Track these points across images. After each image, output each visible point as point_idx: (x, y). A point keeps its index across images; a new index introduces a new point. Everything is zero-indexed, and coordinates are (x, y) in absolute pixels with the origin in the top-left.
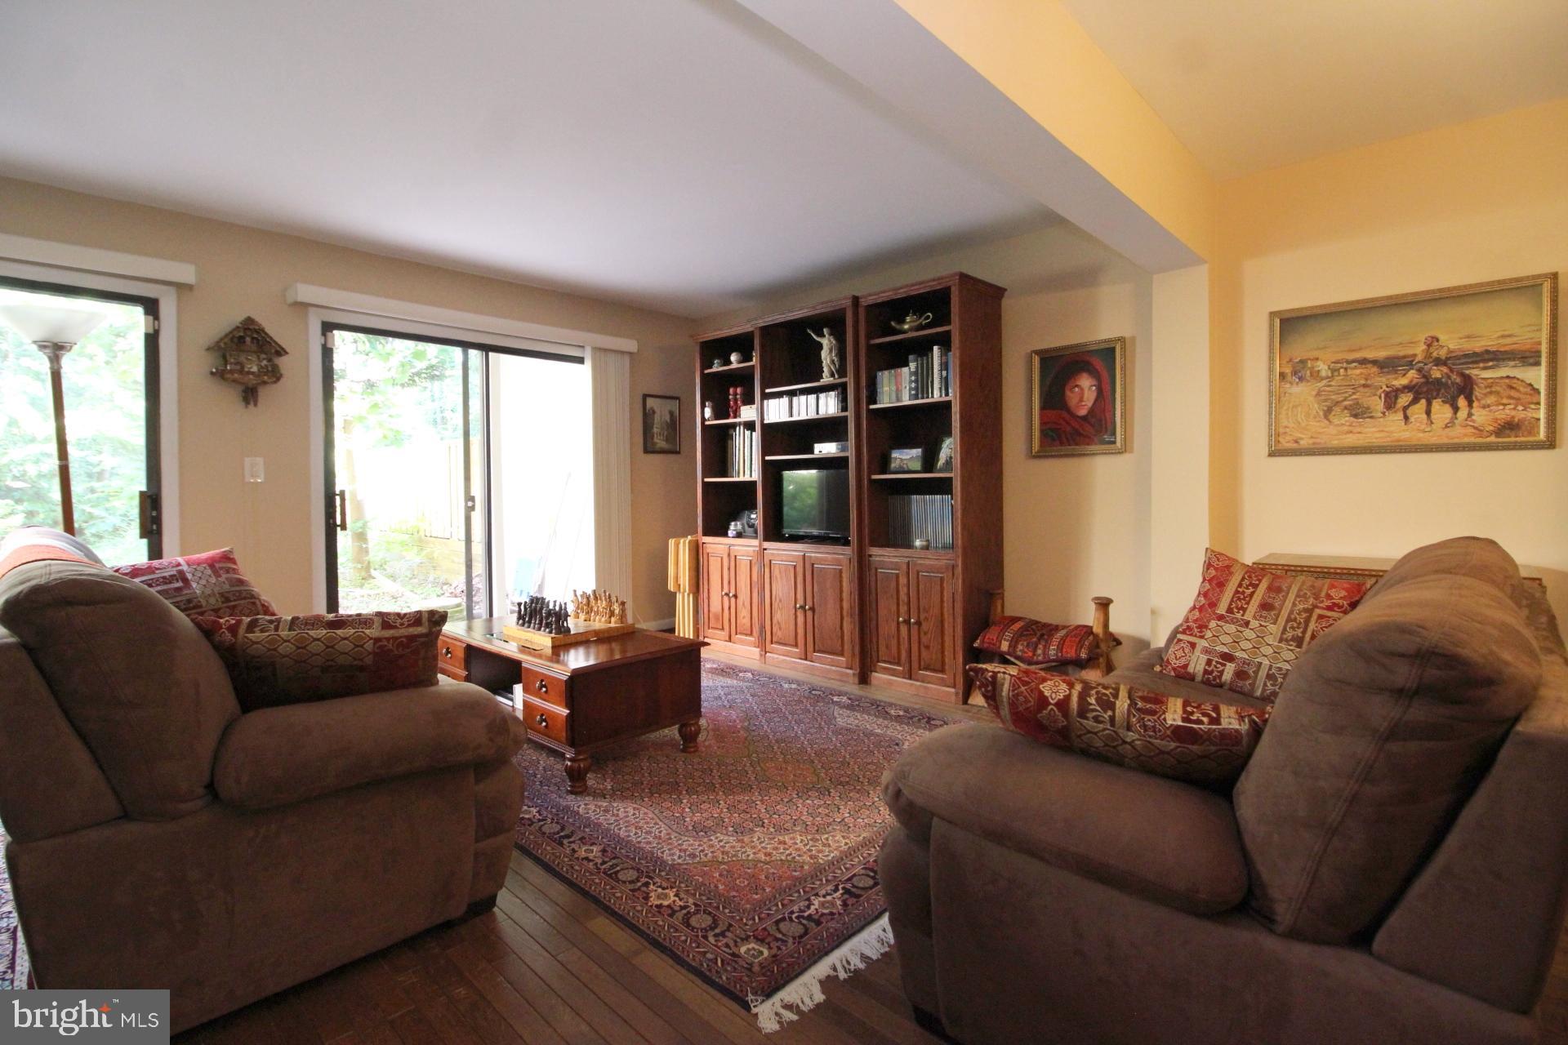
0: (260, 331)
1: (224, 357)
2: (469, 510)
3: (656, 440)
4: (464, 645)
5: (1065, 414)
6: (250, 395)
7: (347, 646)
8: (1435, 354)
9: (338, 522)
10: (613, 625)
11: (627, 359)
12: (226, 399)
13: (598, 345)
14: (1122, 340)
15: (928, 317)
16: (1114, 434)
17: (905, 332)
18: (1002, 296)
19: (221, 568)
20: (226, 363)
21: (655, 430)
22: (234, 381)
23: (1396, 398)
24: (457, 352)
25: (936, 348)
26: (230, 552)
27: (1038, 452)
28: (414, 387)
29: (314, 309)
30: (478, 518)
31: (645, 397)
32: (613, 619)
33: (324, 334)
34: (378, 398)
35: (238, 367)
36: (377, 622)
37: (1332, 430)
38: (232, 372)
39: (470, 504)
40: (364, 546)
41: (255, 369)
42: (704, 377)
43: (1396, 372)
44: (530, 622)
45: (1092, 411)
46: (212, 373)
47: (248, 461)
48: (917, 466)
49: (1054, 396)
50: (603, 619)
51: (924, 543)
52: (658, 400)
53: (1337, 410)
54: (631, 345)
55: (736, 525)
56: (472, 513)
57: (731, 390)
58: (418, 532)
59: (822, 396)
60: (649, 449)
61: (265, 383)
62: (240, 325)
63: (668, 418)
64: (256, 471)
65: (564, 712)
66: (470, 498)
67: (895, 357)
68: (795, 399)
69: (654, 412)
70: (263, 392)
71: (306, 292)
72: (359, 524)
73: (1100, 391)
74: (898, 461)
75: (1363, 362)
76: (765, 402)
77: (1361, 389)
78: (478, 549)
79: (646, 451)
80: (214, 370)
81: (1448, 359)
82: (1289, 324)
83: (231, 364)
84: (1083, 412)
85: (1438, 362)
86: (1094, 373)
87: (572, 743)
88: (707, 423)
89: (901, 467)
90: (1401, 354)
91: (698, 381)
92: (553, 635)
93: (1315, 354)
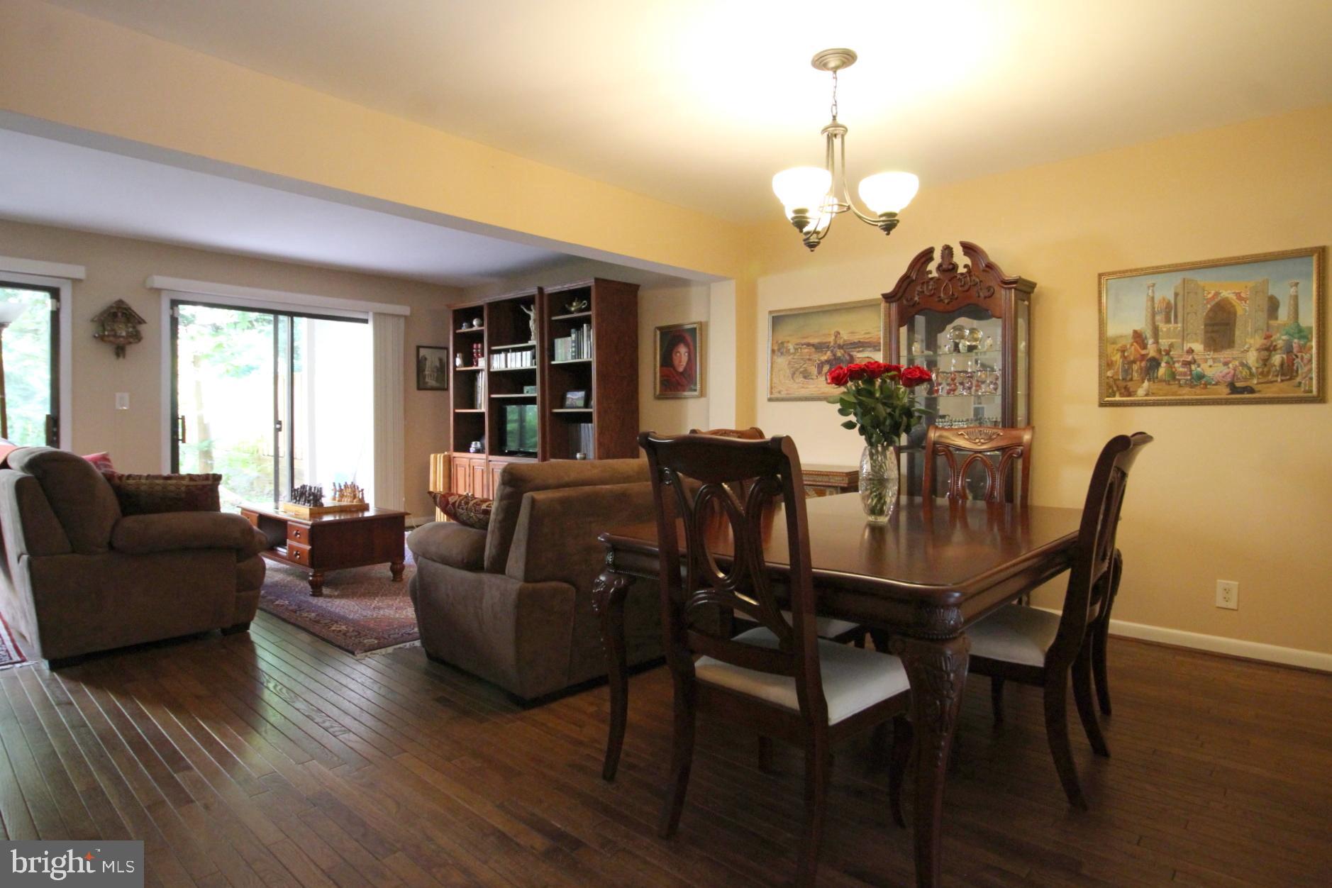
0: (128, 309)
1: (103, 326)
2: (278, 430)
3: (427, 380)
4: (257, 515)
5: (672, 369)
6: (120, 351)
7: (173, 488)
8: (838, 342)
9: (180, 437)
10: (355, 503)
11: (402, 321)
12: (104, 354)
13: (379, 311)
14: (700, 323)
15: (585, 304)
16: (696, 384)
17: (572, 313)
18: (638, 289)
19: (102, 464)
20: (104, 330)
21: (427, 373)
22: (110, 342)
23: (822, 367)
24: (271, 317)
25: (585, 325)
26: (106, 455)
27: (660, 395)
28: (254, 330)
29: (166, 292)
30: (284, 436)
31: (418, 348)
32: (355, 501)
33: (172, 308)
34: (221, 338)
35: (113, 333)
36: (187, 479)
37: (795, 386)
38: (108, 336)
39: (278, 426)
40: (209, 462)
41: (124, 334)
42: (456, 335)
43: (822, 352)
44: (299, 500)
45: (685, 369)
46: (95, 337)
47: (118, 395)
48: (581, 403)
49: (667, 360)
50: (349, 500)
51: (582, 456)
52: (430, 350)
53: (797, 373)
54: (404, 310)
55: (476, 444)
56: (280, 433)
57: (475, 346)
58: (258, 451)
59: (524, 353)
60: (421, 386)
61: (130, 343)
62: (114, 305)
63: (438, 364)
64: (123, 403)
65: (308, 547)
66: (278, 422)
67: (564, 329)
68: (509, 355)
69: (426, 359)
70: (129, 350)
71: (159, 281)
72: (205, 444)
73: (689, 355)
74: (570, 400)
75: (808, 345)
76: (491, 356)
77: (807, 362)
78: (284, 458)
79: (419, 388)
80: (97, 335)
81: (844, 345)
82: (778, 320)
83: (108, 331)
84: (681, 369)
85: (840, 347)
86: (687, 345)
87: (312, 565)
88: (458, 369)
89: (572, 404)
90: (824, 341)
91: (451, 337)
92: (311, 507)
93: (788, 338)
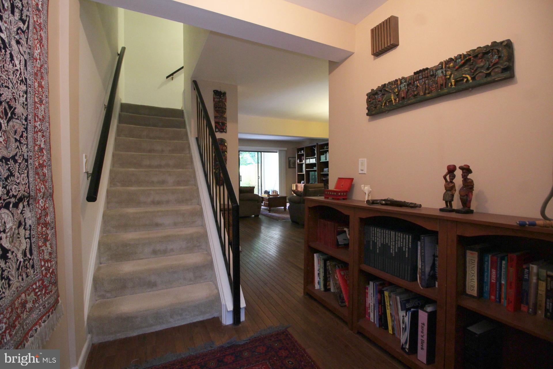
2: (258, 179)
11: (285, 152)
13: (280, 150)
15: (327, 147)
17: (325, 149)
21: (290, 164)
24: (256, 153)
25: (327, 152)
30: (260, 180)
31: (289, 158)
44: (265, 193)
48: (327, 171)
50: (275, 193)
52: (292, 158)
54: (286, 149)
55: (302, 181)
57: (302, 157)
59: (314, 159)
60: (290, 167)
63: (293, 161)
65: (268, 203)
66: (259, 177)
67: (323, 153)
68: (310, 159)
69: (291, 161)
76: (306, 160)
78: (260, 185)
87: (268, 207)
88: (298, 163)
89: (325, 171)
91: (297, 155)
92: (267, 195)
